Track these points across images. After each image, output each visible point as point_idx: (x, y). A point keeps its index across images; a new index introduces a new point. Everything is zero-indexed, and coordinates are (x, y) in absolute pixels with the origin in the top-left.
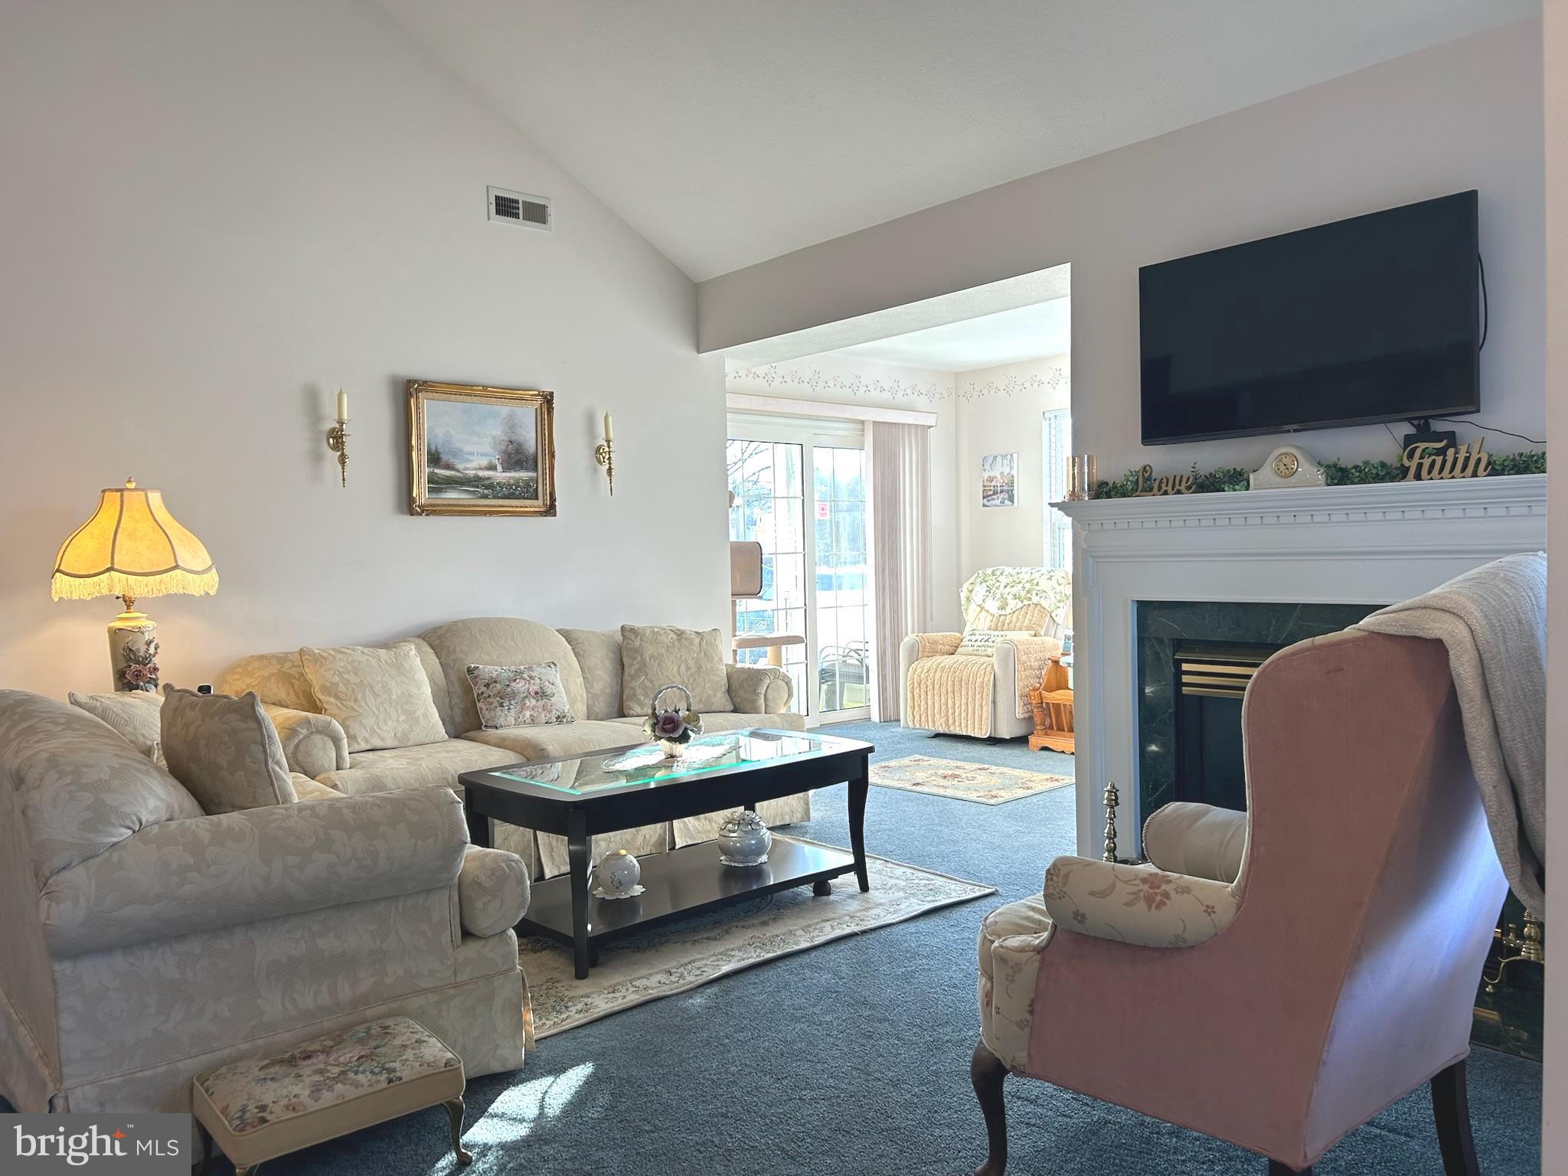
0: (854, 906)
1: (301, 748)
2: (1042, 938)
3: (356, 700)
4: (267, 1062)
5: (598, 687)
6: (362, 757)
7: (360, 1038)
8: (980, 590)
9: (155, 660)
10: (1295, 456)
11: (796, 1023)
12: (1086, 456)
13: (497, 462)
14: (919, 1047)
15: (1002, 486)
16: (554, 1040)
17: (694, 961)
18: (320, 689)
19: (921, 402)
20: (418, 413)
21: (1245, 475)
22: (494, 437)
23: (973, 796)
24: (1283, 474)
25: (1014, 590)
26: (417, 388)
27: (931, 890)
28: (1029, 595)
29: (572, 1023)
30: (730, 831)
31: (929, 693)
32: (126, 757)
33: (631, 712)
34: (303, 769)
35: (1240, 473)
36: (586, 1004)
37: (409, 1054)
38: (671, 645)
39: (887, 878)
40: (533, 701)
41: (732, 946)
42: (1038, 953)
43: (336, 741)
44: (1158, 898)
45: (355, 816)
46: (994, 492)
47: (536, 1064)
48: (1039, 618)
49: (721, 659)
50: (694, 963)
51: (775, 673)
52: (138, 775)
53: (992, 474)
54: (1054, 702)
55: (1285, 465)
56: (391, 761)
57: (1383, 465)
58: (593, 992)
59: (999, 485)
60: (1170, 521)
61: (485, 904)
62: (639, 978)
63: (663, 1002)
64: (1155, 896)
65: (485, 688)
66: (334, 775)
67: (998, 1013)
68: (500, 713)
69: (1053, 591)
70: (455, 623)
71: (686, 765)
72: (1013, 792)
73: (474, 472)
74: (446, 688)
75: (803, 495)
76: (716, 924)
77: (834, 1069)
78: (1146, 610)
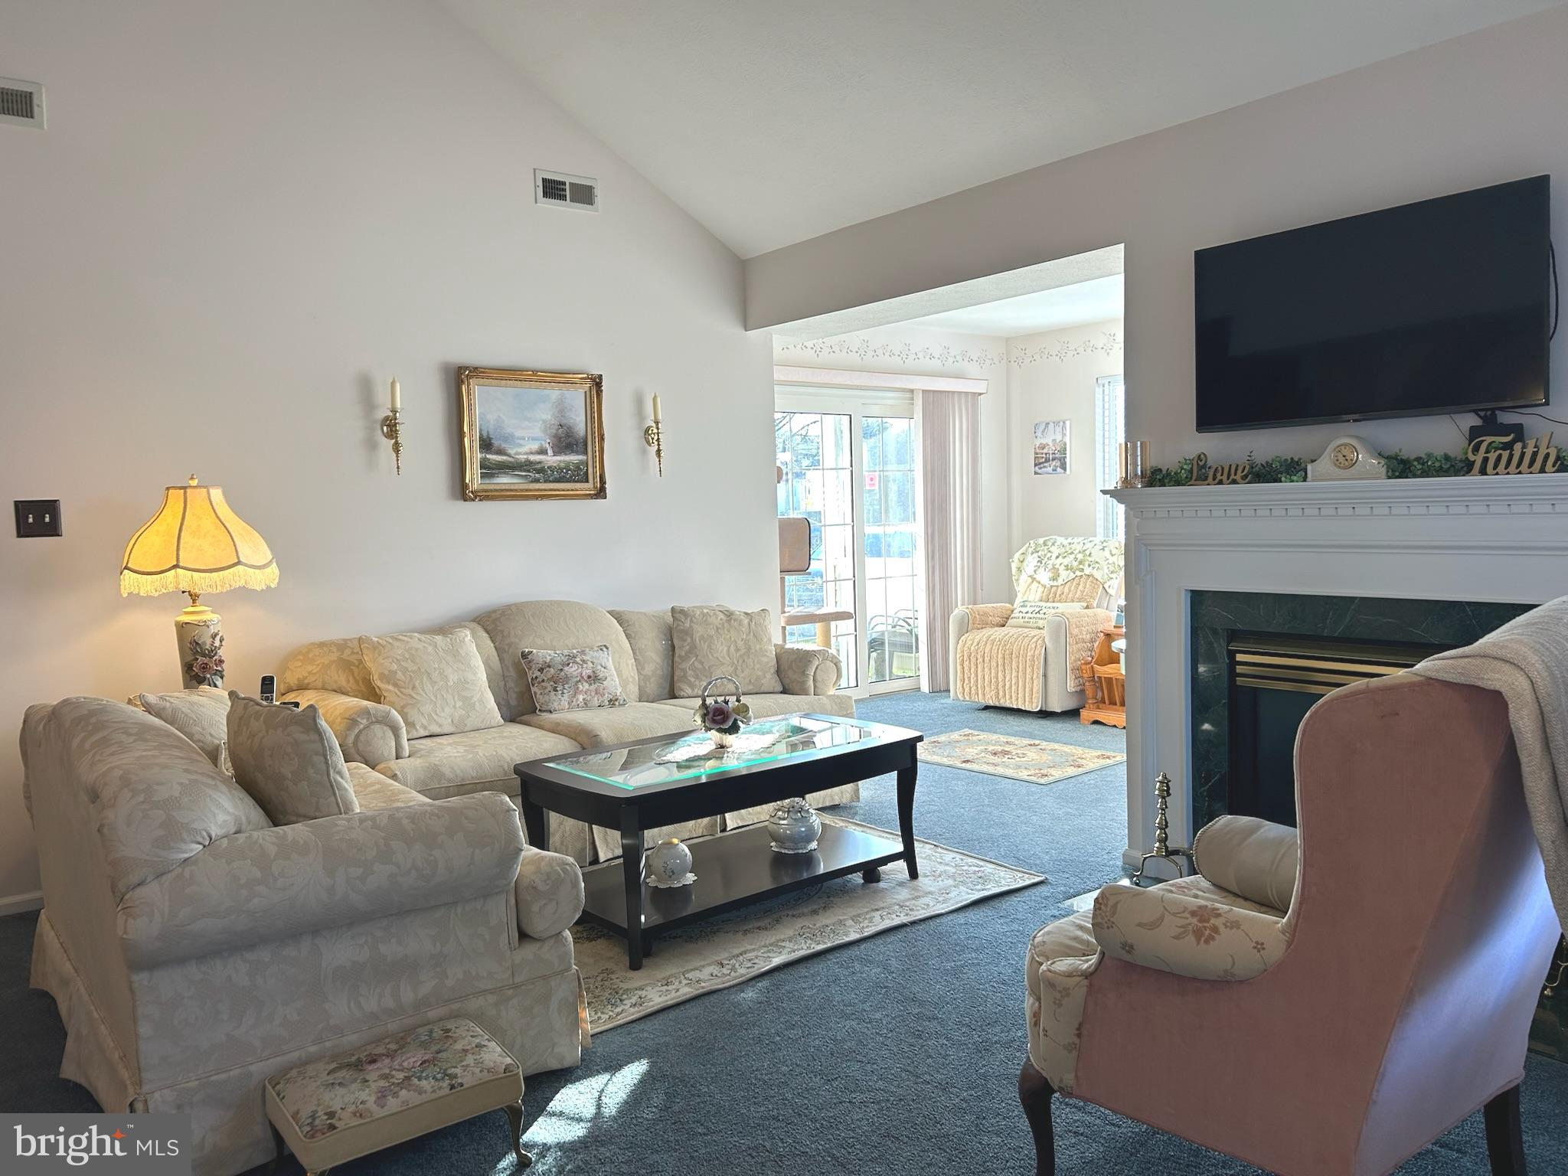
0: (904, 894)
1: (362, 738)
2: (1090, 963)
3: (414, 688)
4: (334, 1065)
5: (649, 669)
6: (422, 744)
7: (423, 1042)
8: (1031, 561)
9: (220, 652)
10: (1354, 447)
11: (846, 1020)
12: (1139, 443)
13: (547, 446)
14: (968, 1049)
15: (1054, 454)
16: (610, 1035)
17: (745, 952)
18: (379, 676)
19: (973, 369)
20: (469, 400)
21: (1303, 465)
22: (544, 421)
23: (1023, 774)
24: (1342, 465)
25: (1066, 561)
26: (468, 375)
27: (980, 878)
28: (1081, 566)
29: (626, 1017)
30: (780, 819)
31: (979, 666)
32: (196, 772)
33: (682, 693)
34: (363, 757)
35: (1297, 462)
36: (640, 998)
37: (470, 1059)
38: (720, 626)
39: (936, 863)
40: (586, 686)
41: (782, 937)
42: (1086, 978)
43: (395, 730)
44: (1207, 932)
45: (414, 826)
46: (1046, 460)
47: (592, 1061)
48: (1091, 589)
49: (770, 640)
50: (745, 954)
51: (824, 654)
52: (207, 790)
53: (1044, 441)
54: (1106, 676)
55: (1344, 456)
56: (449, 748)
57: (1447, 457)
58: (647, 985)
59: (1051, 452)
60: (1225, 510)
61: (541, 907)
62: (692, 970)
63: (715, 996)
64: (1203, 929)
65: (539, 673)
66: (395, 765)
67: (1046, 1035)
68: (554, 697)
69: (1106, 562)
70: (509, 607)
71: (736, 755)
72: (1064, 770)
73: (525, 457)
74: (501, 673)
75: (852, 466)
76: (768, 912)
77: (884, 1071)
78: (1198, 598)
